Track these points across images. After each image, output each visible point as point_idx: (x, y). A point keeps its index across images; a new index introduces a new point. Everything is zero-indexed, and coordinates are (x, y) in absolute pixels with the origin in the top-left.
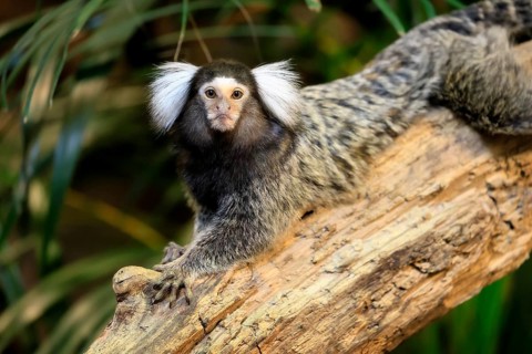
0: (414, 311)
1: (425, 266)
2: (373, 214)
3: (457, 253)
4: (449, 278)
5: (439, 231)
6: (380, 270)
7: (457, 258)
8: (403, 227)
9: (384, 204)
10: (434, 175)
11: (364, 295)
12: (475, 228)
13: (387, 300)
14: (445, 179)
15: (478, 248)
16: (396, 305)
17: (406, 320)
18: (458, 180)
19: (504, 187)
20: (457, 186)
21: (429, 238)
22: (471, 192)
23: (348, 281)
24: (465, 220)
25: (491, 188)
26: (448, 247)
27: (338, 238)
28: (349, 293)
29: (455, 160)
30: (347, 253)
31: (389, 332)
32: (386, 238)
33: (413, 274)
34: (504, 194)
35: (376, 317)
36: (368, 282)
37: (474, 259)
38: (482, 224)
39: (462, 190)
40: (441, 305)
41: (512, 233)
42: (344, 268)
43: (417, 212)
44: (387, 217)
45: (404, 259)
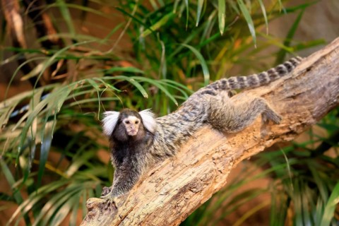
0: (191, 206)
1: (194, 190)
2: (176, 172)
3: (205, 184)
4: (202, 193)
5: (198, 177)
6: (180, 193)
7: (205, 186)
8: (186, 176)
9: (179, 168)
10: (195, 156)
11: (174, 202)
12: (210, 175)
13: (182, 203)
14: (199, 158)
15: (211, 181)
16: (185, 205)
17: (189, 210)
18: (203, 157)
19: (218, 158)
20: (203, 160)
21: (195, 180)
22: (208, 161)
23: (169, 198)
24: (207, 172)
25: (214, 159)
26: (202, 182)
27: (164, 182)
28: (170, 202)
29: (202, 150)
30: (168, 187)
31: (183, 215)
32: (180, 180)
33: (190, 193)
34: (218, 161)
35: (179, 210)
36: (176, 197)
37: (210, 185)
38: (213, 173)
39: (204, 161)
40: (200, 203)
41: (221, 175)
42: (167, 193)
43: (190, 170)
44: (180, 173)
45: (187, 188)
